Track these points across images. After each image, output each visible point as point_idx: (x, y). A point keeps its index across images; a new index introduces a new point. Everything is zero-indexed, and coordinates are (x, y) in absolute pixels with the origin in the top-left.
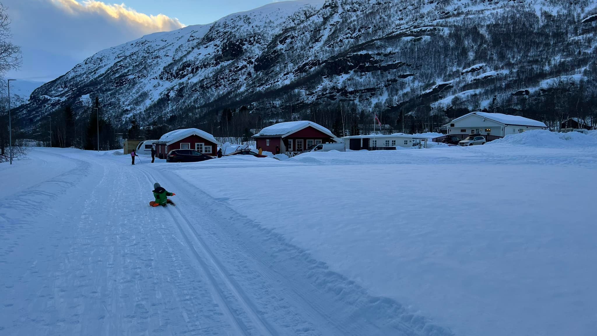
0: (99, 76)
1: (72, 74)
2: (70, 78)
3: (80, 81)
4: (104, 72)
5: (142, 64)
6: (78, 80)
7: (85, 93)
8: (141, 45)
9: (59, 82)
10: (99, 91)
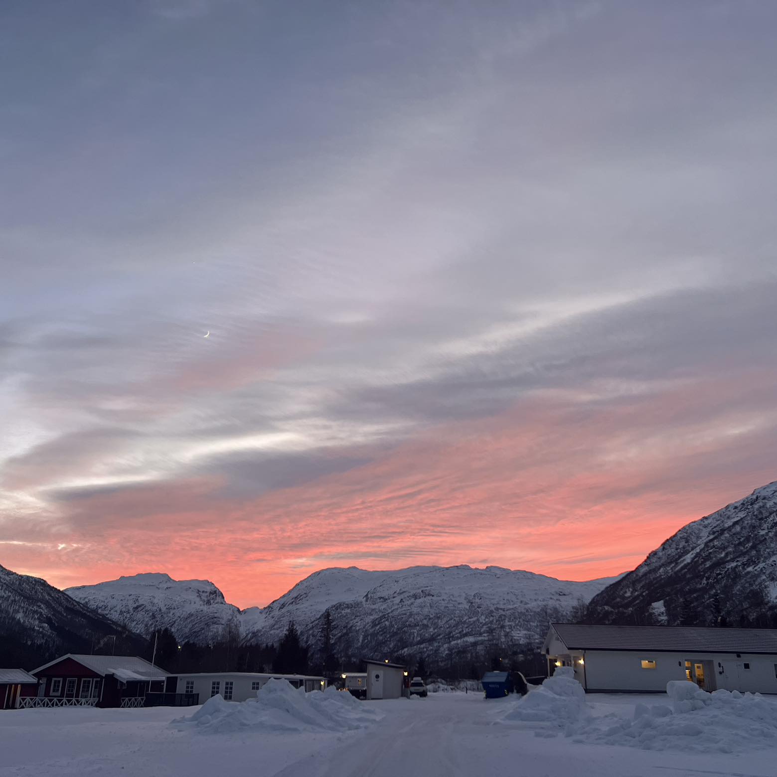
0: (682, 568)
1: (645, 569)
2: (640, 574)
3: (654, 579)
4: (689, 561)
5: (748, 541)
6: (652, 578)
7: (658, 600)
8: (749, 507)
9: (625, 582)
10: (679, 596)
